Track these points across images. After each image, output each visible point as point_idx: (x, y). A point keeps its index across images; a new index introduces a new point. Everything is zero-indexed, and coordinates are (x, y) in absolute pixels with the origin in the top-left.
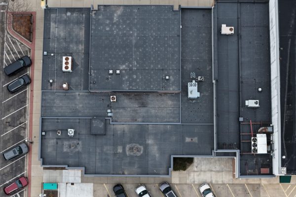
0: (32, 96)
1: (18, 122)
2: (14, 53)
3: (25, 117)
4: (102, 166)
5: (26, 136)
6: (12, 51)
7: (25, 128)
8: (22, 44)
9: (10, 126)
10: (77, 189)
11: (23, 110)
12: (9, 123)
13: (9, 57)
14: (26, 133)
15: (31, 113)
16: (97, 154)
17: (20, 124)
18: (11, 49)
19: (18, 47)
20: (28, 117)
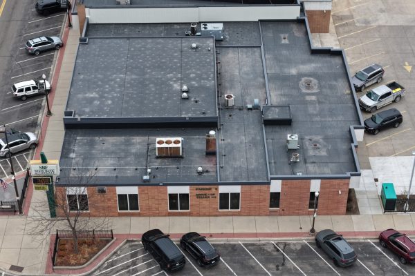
0: (222, 235)
1: (275, 253)
2: (134, 263)
3: (264, 245)
4: (342, 114)
5: (301, 242)
6: (128, 267)
7: (285, 245)
8: (115, 253)
9: (283, 264)
10: (384, 174)
11: (250, 247)
12: (277, 266)
13: (140, 270)
14: (295, 242)
15: (256, 235)
16: (323, 119)
17: (278, 250)
18: (126, 269)
19: (122, 258)
20: (263, 240)
